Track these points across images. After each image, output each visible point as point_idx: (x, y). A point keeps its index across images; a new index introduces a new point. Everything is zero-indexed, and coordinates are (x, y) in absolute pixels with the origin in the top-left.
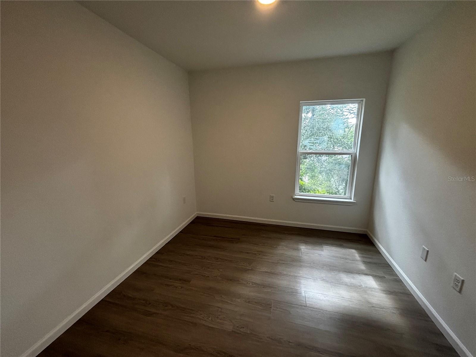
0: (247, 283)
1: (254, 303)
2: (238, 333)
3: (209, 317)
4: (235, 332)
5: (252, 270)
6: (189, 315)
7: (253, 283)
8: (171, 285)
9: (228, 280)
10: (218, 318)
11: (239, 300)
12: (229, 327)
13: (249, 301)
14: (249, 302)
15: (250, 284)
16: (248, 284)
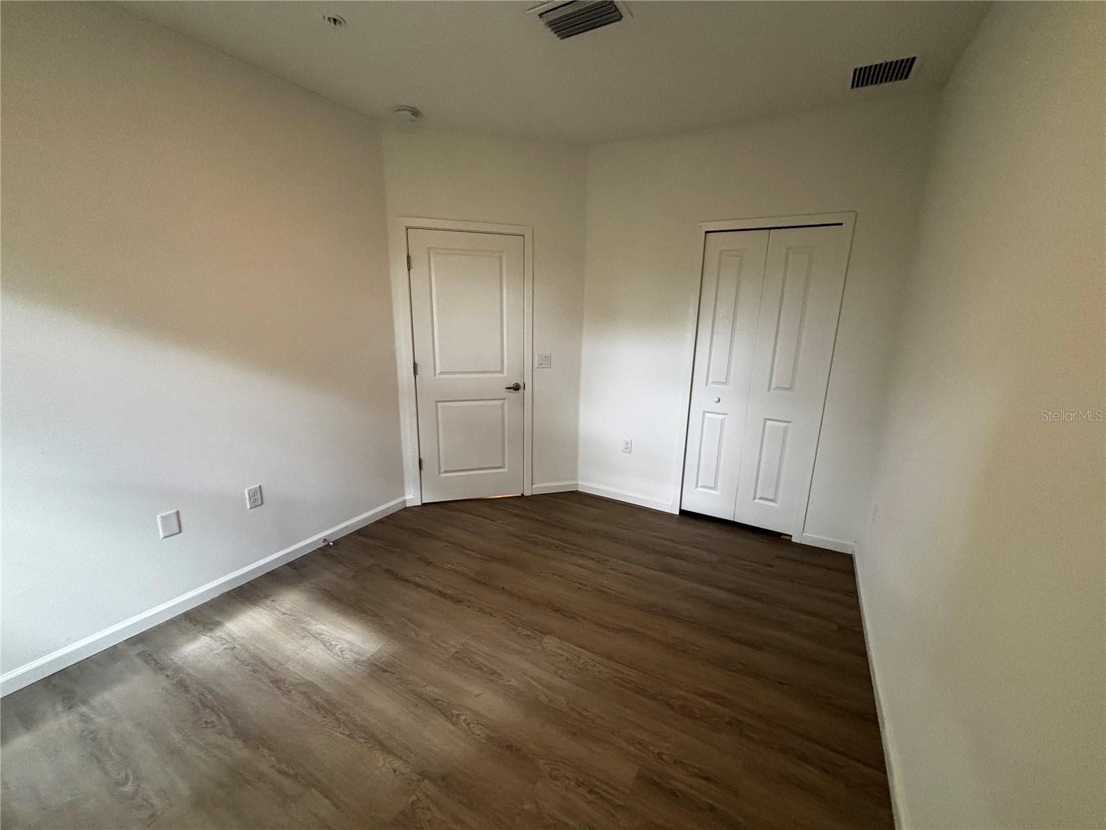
0: (468, 724)
1: (485, 669)
2: (537, 630)
3: (583, 663)
4: (542, 633)
5: (424, 775)
6: (625, 676)
7: (454, 719)
8: (696, 776)
9: (518, 750)
10: (567, 659)
11: (513, 682)
12: (551, 643)
13: (491, 675)
14: (493, 673)
15: (463, 717)
16: (468, 721)
